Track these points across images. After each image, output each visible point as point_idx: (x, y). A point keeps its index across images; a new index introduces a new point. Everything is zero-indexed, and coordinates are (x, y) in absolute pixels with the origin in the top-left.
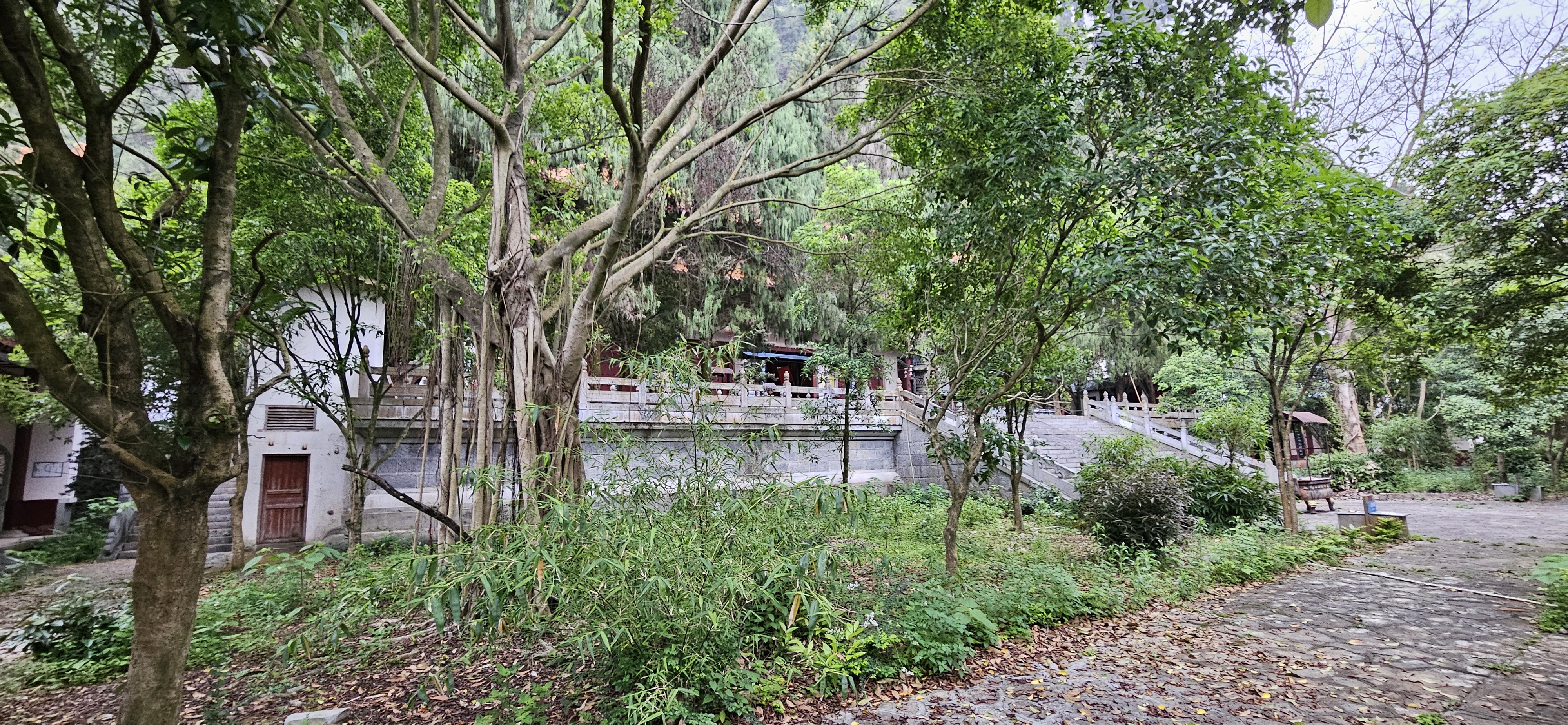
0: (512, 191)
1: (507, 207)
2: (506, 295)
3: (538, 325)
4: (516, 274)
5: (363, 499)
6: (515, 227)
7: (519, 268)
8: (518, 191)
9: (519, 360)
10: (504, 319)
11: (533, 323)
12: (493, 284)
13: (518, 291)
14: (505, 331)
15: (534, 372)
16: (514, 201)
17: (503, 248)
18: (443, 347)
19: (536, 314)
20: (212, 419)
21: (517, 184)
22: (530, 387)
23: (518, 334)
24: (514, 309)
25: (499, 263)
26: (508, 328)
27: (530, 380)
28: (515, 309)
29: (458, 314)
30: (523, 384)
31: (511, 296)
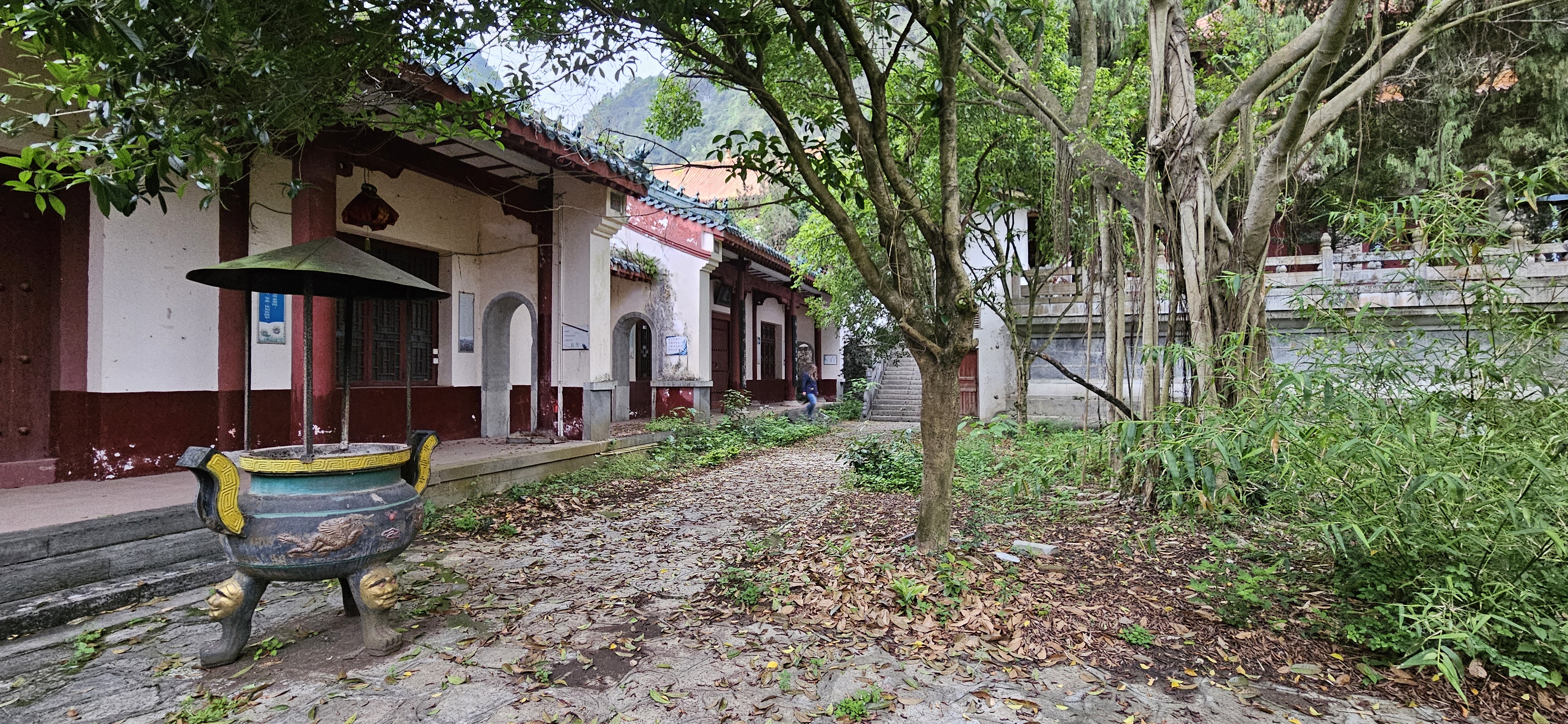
0: (1171, 51)
1: (1166, 72)
2: (1171, 168)
3: (1209, 194)
4: (1181, 142)
5: (1026, 385)
6: (1178, 91)
7: (1184, 136)
8: (1179, 49)
9: (1188, 237)
10: (1169, 197)
11: (1203, 193)
12: (1155, 160)
13: (1185, 161)
14: (1170, 209)
15: (1206, 249)
16: (1175, 62)
17: (1165, 119)
18: (1102, 236)
19: (1206, 183)
20: (961, 302)
21: (1177, 41)
22: (1202, 265)
23: (1185, 210)
24: (1180, 182)
25: (1161, 135)
26: (1174, 204)
27: (1202, 257)
28: (1183, 181)
29: (1115, 200)
30: (1194, 262)
31: (1176, 169)
